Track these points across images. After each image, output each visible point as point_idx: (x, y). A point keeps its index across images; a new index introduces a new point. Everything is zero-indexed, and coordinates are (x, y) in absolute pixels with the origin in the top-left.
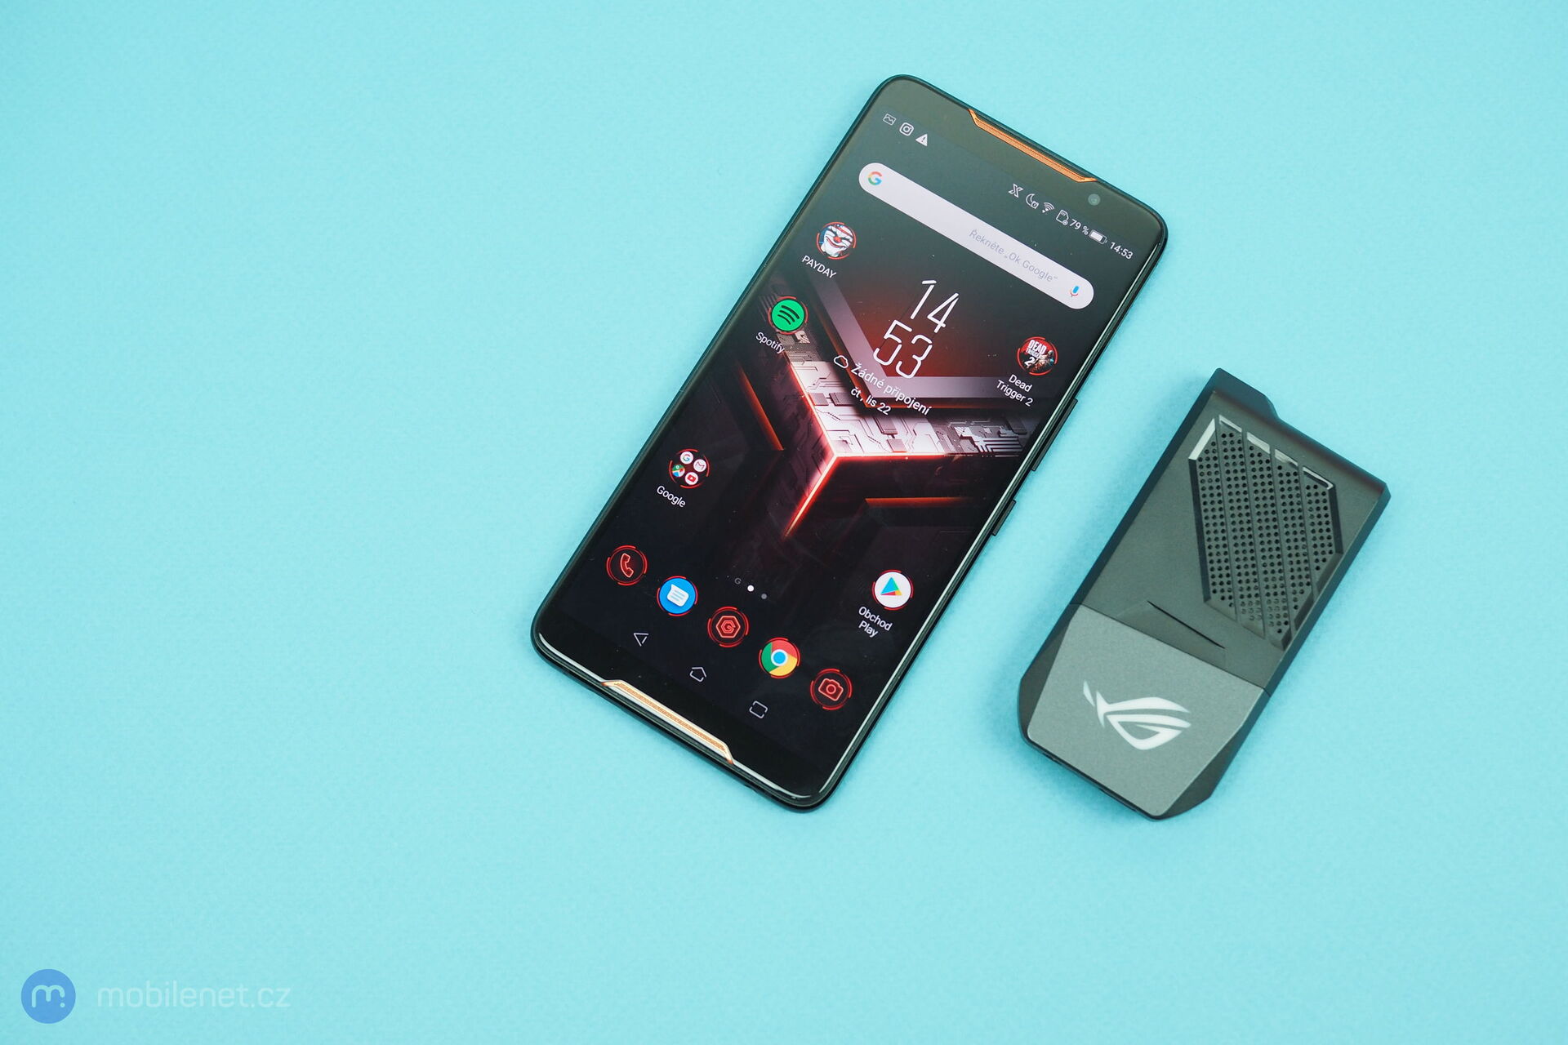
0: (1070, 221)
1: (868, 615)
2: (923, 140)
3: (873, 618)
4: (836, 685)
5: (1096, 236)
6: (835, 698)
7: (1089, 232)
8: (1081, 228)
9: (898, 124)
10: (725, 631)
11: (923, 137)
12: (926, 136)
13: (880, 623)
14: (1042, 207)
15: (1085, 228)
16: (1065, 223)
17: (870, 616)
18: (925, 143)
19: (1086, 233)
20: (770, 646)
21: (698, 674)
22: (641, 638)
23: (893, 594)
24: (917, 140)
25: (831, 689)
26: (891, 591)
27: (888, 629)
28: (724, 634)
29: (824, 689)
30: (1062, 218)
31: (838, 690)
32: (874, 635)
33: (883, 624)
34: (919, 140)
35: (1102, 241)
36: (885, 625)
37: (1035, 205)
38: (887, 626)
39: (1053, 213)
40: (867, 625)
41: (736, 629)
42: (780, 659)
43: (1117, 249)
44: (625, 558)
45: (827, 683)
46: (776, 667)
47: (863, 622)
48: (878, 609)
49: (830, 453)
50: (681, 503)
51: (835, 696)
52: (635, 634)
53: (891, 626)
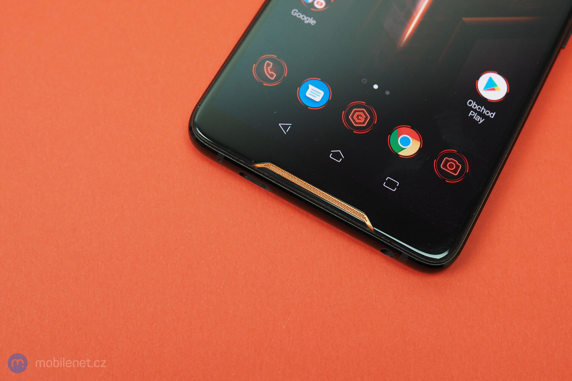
1: (475, 106)
3: (479, 108)
4: (455, 163)
6: (456, 173)
10: (357, 121)
13: (485, 112)
17: (477, 107)
20: (395, 132)
21: (337, 156)
22: (285, 128)
23: (493, 89)
25: (451, 166)
26: (491, 86)
27: (492, 117)
28: (356, 123)
29: (445, 166)
31: (457, 167)
32: (481, 121)
33: (488, 113)
36: (490, 114)
38: (492, 115)
40: (475, 114)
41: (366, 119)
42: (406, 142)
44: (268, 65)
45: (447, 161)
46: (404, 149)
47: (471, 111)
48: (482, 101)
50: (312, 22)
51: (455, 171)
52: (280, 124)
53: (494, 114)
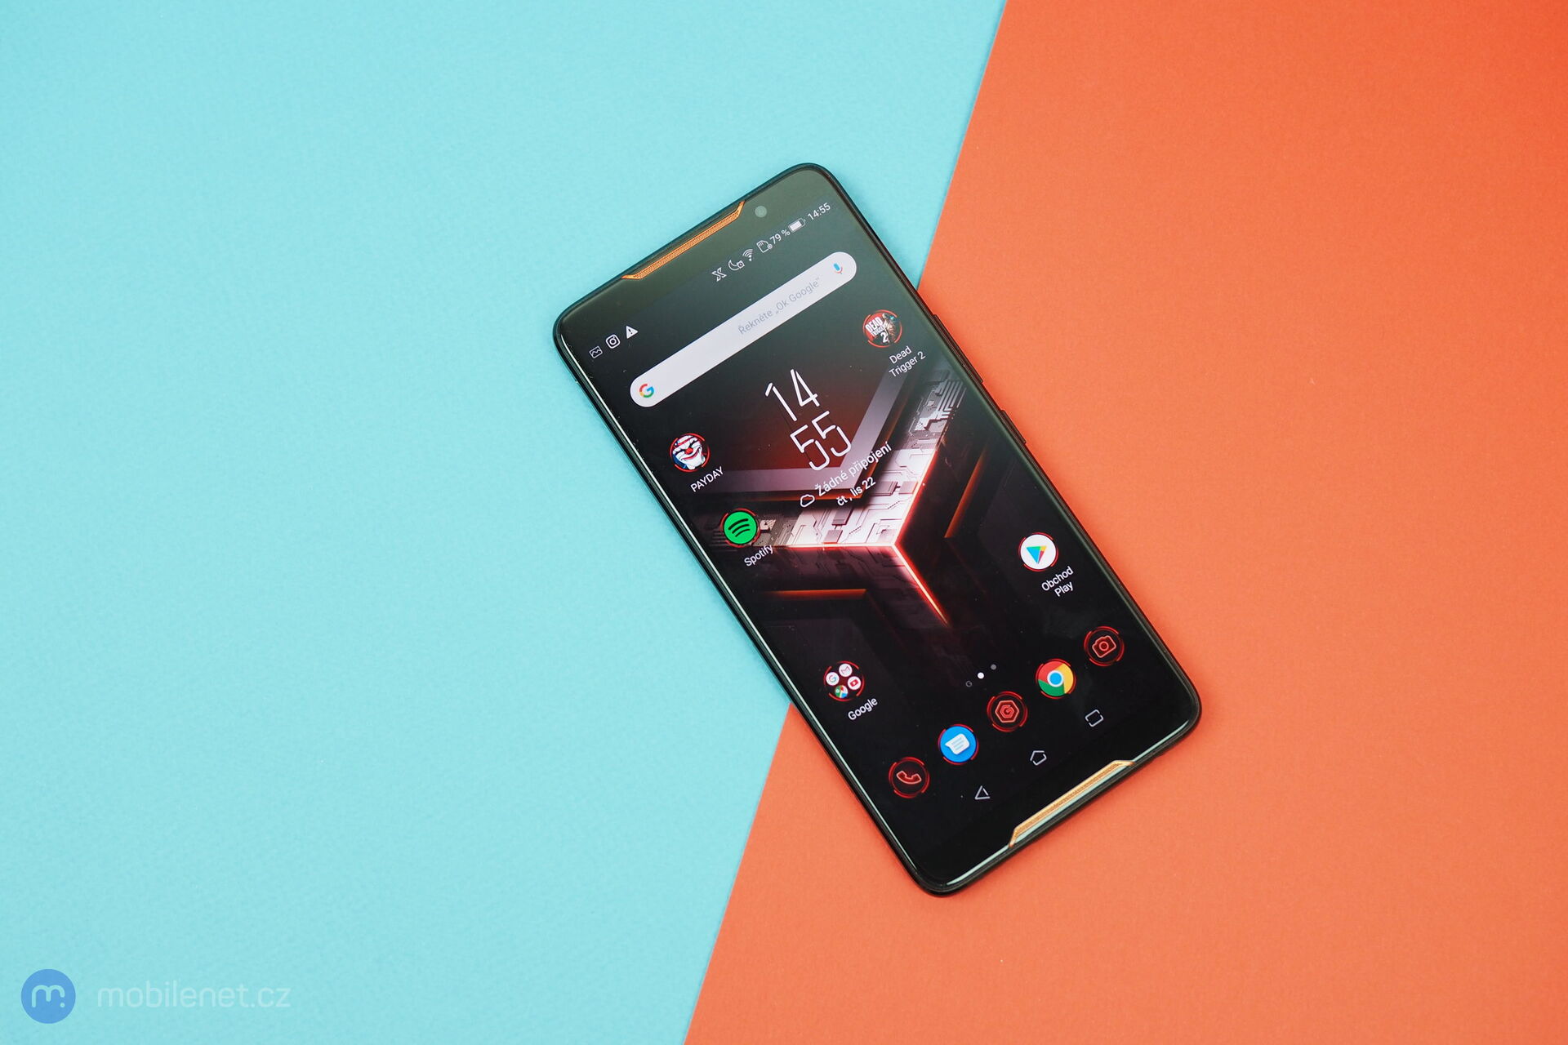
0: (771, 242)
1: (1051, 584)
2: (631, 332)
3: (1056, 581)
4: (1102, 640)
5: (796, 226)
6: (1113, 646)
7: (788, 230)
8: (782, 236)
9: (604, 347)
11: (628, 331)
12: (628, 328)
13: (1063, 577)
14: (746, 260)
15: (783, 232)
16: (770, 246)
17: (1054, 582)
18: (635, 332)
19: (788, 233)
20: (1040, 681)
21: (1038, 757)
22: (982, 794)
23: (1042, 553)
24: (628, 337)
25: (1104, 646)
26: (1038, 554)
27: (1072, 572)
28: (1012, 719)
29: (1101, 653)
30: (764, 247)
31: (1108, 640)
32: (1071, 587)
33: (1065, 575)
34: (629, 335)
35: (802, 223)
36: (1067, 573)
37: (740, 264)
38: (1069, 572)
39: (756, 252)
40: (1060, 589)
41: (1012, 706)
42: (1057, 678)
43: (816, 214)
44: (902, 776)
45: (1097, 647)
46: (1063, 685)
47: (1056, 590)
48: (1049, 573)
49: (888, 550)
50: (873, 702)
51: (1111, 646)
52: (976, 798)
53: (1070, 569)
